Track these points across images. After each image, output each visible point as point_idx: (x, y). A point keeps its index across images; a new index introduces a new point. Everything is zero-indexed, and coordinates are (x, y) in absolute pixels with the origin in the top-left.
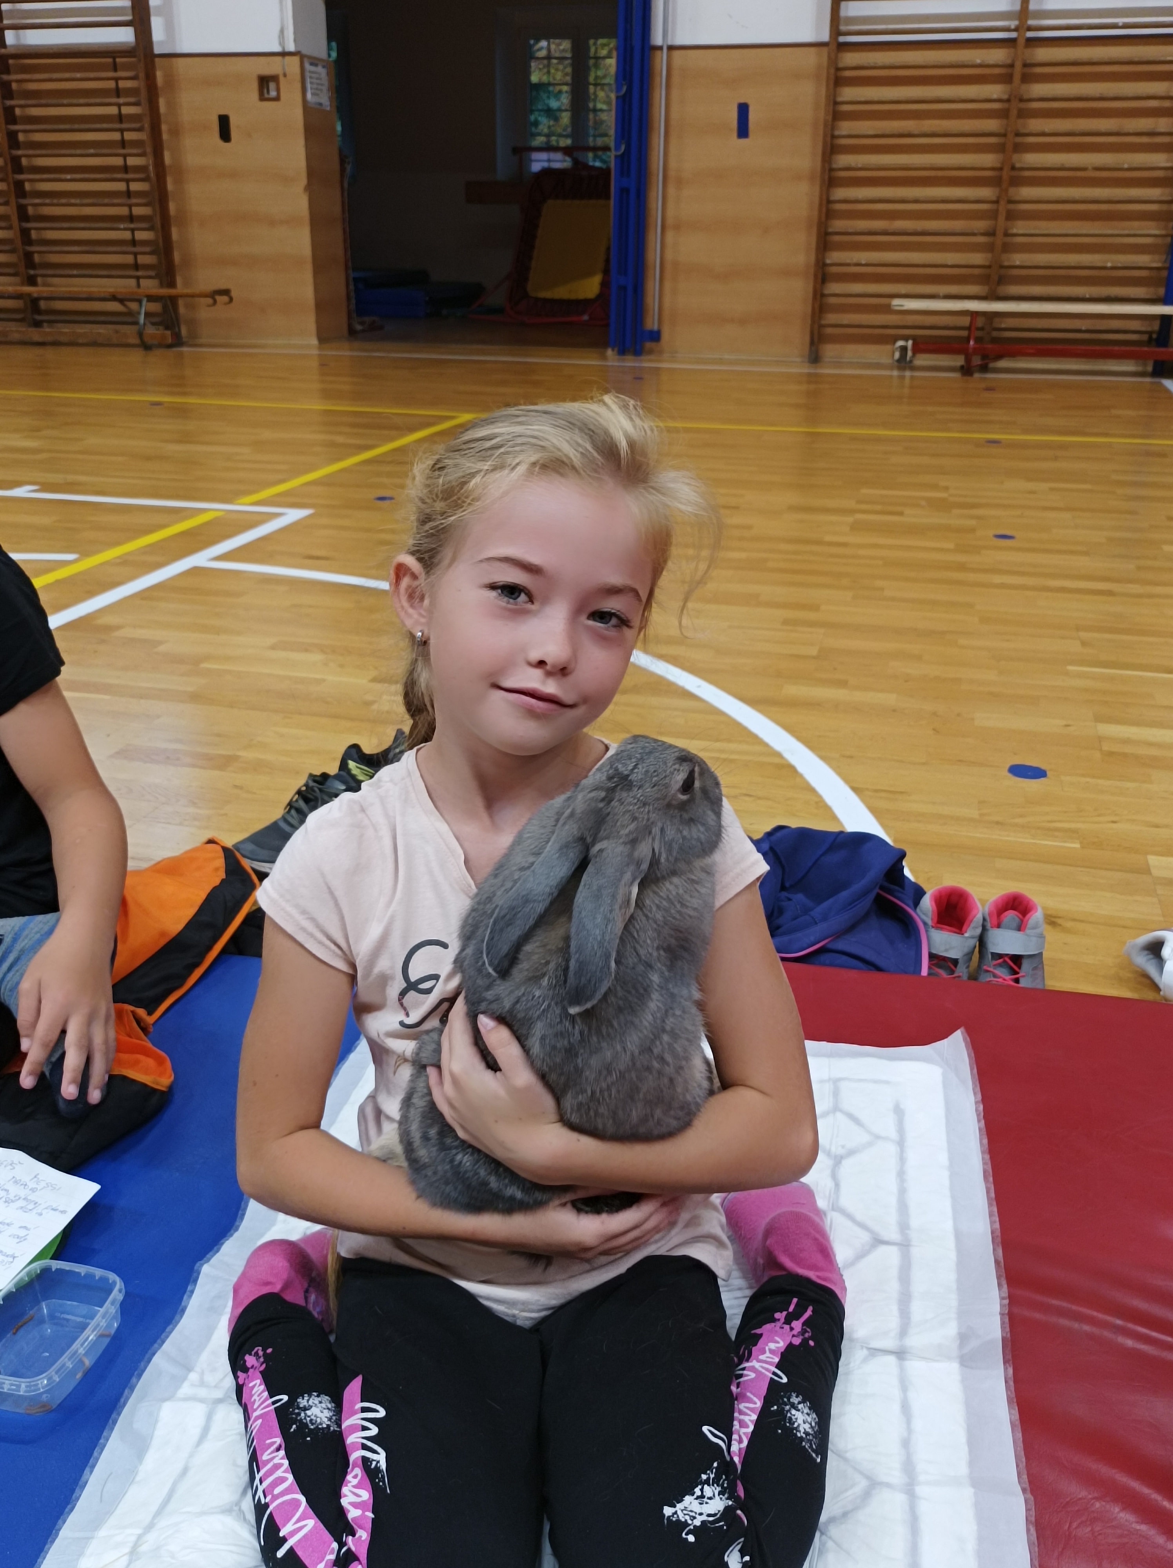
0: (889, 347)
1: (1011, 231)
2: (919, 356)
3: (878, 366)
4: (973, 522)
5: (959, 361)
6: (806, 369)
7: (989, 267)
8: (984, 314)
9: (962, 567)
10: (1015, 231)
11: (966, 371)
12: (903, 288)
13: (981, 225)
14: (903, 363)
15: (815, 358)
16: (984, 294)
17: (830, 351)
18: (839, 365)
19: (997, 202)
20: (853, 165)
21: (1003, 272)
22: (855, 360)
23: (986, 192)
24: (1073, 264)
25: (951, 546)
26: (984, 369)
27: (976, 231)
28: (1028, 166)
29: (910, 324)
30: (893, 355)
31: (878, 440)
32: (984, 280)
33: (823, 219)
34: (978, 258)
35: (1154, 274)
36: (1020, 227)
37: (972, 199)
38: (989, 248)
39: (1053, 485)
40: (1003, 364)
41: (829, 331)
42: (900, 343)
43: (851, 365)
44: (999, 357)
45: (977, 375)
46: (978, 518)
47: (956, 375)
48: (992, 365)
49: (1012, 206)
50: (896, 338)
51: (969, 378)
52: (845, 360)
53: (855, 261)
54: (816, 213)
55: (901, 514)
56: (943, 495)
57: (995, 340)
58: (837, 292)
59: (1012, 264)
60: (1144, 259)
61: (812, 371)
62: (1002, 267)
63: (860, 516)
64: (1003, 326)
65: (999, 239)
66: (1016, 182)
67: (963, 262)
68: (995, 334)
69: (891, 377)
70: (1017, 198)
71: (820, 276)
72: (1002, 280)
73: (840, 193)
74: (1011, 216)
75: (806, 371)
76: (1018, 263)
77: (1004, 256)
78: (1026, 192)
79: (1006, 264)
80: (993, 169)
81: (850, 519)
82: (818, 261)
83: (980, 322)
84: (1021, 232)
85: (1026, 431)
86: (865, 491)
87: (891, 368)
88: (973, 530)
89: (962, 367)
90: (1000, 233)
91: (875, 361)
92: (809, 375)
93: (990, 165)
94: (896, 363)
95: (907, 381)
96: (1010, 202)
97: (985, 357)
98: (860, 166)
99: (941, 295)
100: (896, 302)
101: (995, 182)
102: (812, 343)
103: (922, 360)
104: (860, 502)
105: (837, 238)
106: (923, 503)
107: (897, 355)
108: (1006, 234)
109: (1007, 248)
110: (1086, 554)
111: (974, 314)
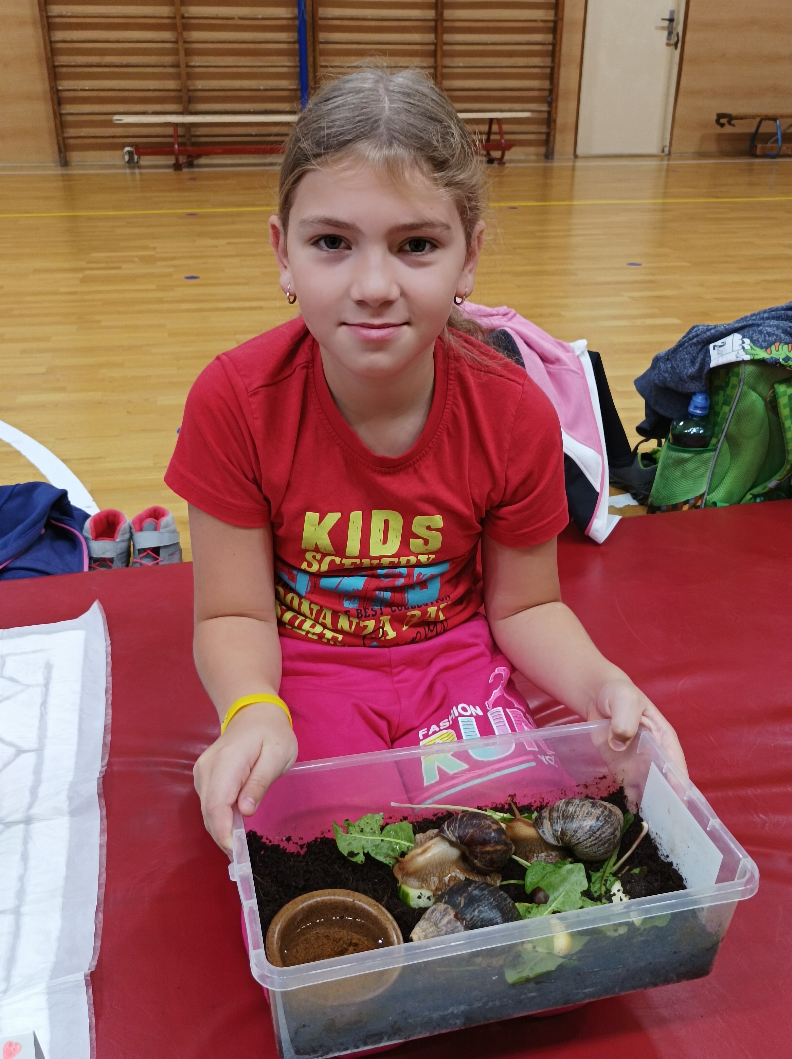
0: (118, 153)
1: (190, 64)
2: (143, 158)
3: (113, 167)
4: (171, 270)
5: (171, 160)
6: (60, 171)
7: (180, 90)
8: (183, 125)
9: (160, 301)
10: (193, 64)
11: (177, 167)
12: (121, 108)
13: (168, 59)
14: (132, 164)
15: (65, 163)
16: (180, 111)
17: (75, 157)
18: (84, 167)
19: (176, 42)
20: (64, 13)
21: (191, 94)
22: (97, 163)
23: (167, 35)
24: (238, 88)
25: (153, 287)
26: (191, 165)
27: (165, 64)
28: (193, 16)
29: (131, 134)
30: (124, 159)
31: (108, 218)
32: (177, 100)
33: (50, 55)
34: (171, 84)
35: (293, 93)
36: (196, 61)
37: (159, 40)
38: (177, 76)
39: (230, 241)
40: (203, 161)
41: (72, 141)
42: (127, 149)
43: (92, 167)
44: (199, 156)
45: (185, 170)
46: (174, 266)
47: (171, 171)
48: (196, 162)
49: (187, 46)
50: (123, 146)
51: (179, 172)
52: (89, 163)
53: (80, 87)
54: (43, 50)
55: (119, 268)
56: (152, 253)
57: (194, 144)
58: (72, 111)
59: (196, 88)
60: (284, 83)
61: (64, 172)
62: (189, 90)
63: (88, 272)
64: (198, 133)
65: (183, 70)
66: (187, 27)
67: (161, 87)
68: (194, 140)
69: (125, 174)
70: (190, 40)
71: (56, 100)
72: (191, 100)
73: (59, 35)
74: (189, 53)
75: (59, 172)
76: (200, 87)
77: (189, 82)
78: (196, 35)
79: (192, 88)
80: (168, 18)
81: (81, 275)
82: (51, 88)
83: (180, 131)
84: (198, 64)
85: (215, 206)
86: (95, 255)
87: (124, 167)
88: (170, 275)
89: (174, 165)
90: (183, 65)
91: (111, 163)
92: (63, 175)
93: (166, 15)
94: (127, 164)
95: (138, 177)
96: (185, 42)
97: (189, 156)
98: (69, 14)
99: (151, 112)
100: (116, 117)
101: (171, 27)
102: (60, 151)
103: (146, 160)
104: (88, 262)
105: (63, 70)
106: (137, 260)
107: (127, 158)
108: (188, 66)
109: (190, 76)
110: (247, 284)
111: (176, 125)
